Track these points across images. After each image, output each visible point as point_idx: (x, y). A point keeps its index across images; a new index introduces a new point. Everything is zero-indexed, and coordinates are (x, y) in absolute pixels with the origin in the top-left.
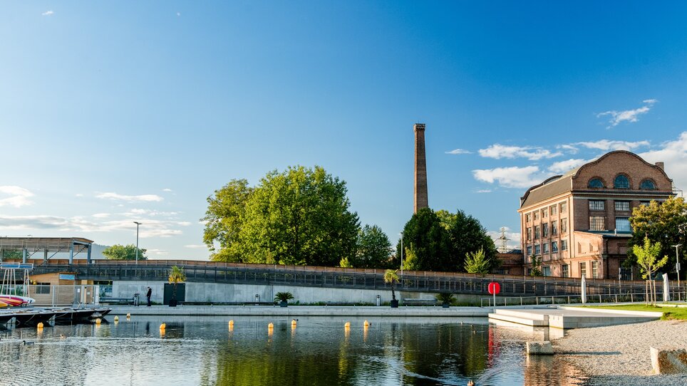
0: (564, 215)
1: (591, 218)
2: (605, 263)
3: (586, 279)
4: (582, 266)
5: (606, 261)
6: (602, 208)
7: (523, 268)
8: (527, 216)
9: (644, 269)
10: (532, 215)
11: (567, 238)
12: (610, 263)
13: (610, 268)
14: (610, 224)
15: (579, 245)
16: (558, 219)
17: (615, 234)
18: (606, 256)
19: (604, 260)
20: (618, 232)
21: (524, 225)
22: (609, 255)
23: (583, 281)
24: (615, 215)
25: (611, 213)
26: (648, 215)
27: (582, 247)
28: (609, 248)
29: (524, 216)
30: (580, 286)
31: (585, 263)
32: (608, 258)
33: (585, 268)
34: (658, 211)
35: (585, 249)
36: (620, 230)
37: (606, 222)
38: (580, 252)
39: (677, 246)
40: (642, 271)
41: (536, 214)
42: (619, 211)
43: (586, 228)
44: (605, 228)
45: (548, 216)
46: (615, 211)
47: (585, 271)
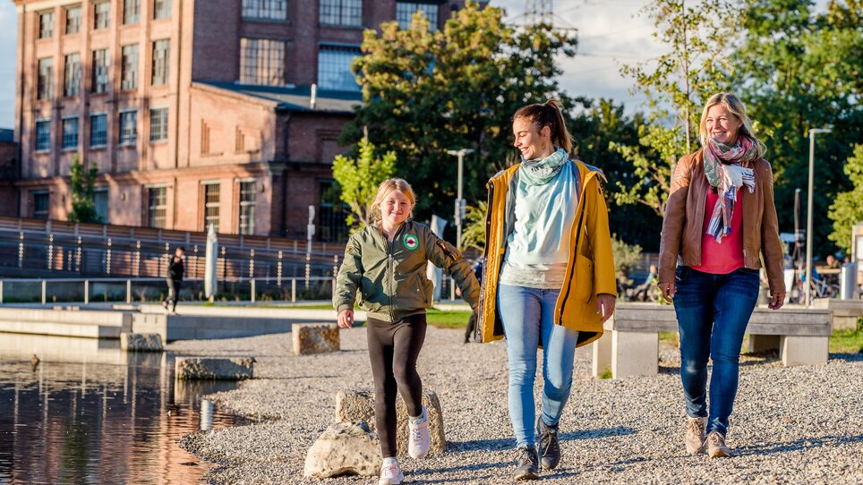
0: (165, 28)
1: (244, 42)
2: (279, 188)
3: (218, 235)
4: (209, 193)
5: (280, 182)
6: (281, 15)
7: (16, 192)
8: (40, 17)
9: (356, 216)
10: (56, 17)
11: (170, 103)
12: (291, 188)
13: (290, 205)
14: (300, 67)
15: (205, 131)
16: (143, 39)
17: (312, 102)
18: (281, 168)
19: (275, 180)
20: (322, 94)
21: (29, 47)
22: (288, 163)
23: (211, 241)
24: (317, 38)
25: (305, 31)
26: (403, 56)
27: (213, 135)
28: (291, 143)
29: (31, 18)
30: (202, 253)
31: (217, 186)
32: (285, 173)
33: (216, 199)
34: (430, 45)
35: (223, 141)
36: (329, 86)
37: (290, 59)
38: (205, 150)
39: (461, 154)
40: (350, 220)
41: (73, 14)
42: (329, 27)
43: (229, 76)
44: (287, 77)
45: (113, 25)
46: (318, 26)
47: (216, 212)
